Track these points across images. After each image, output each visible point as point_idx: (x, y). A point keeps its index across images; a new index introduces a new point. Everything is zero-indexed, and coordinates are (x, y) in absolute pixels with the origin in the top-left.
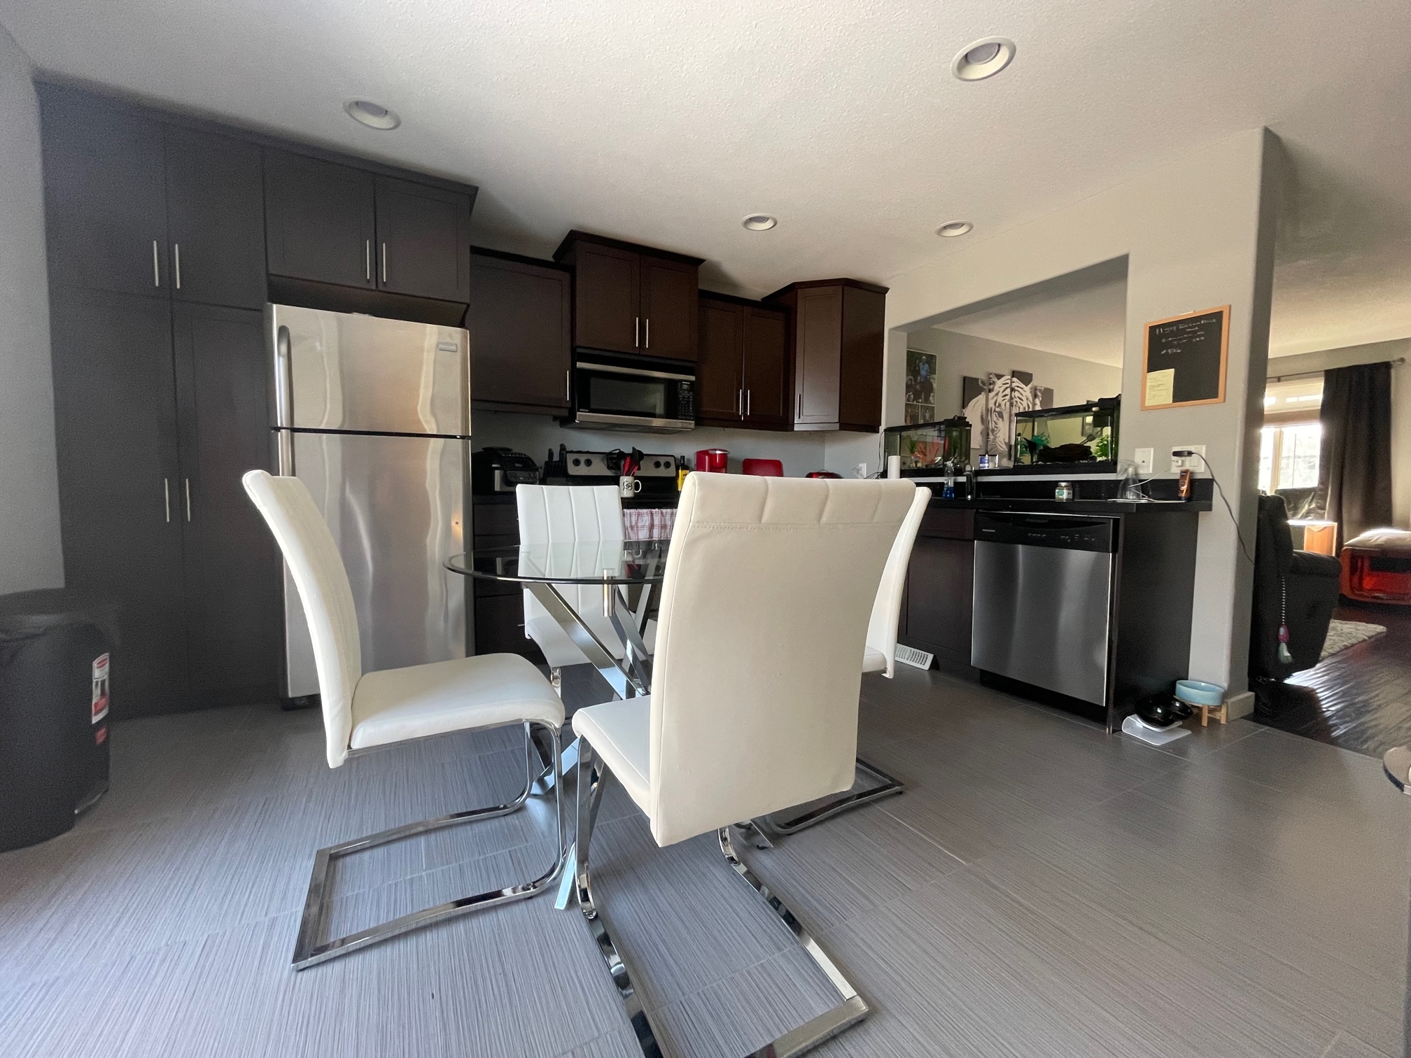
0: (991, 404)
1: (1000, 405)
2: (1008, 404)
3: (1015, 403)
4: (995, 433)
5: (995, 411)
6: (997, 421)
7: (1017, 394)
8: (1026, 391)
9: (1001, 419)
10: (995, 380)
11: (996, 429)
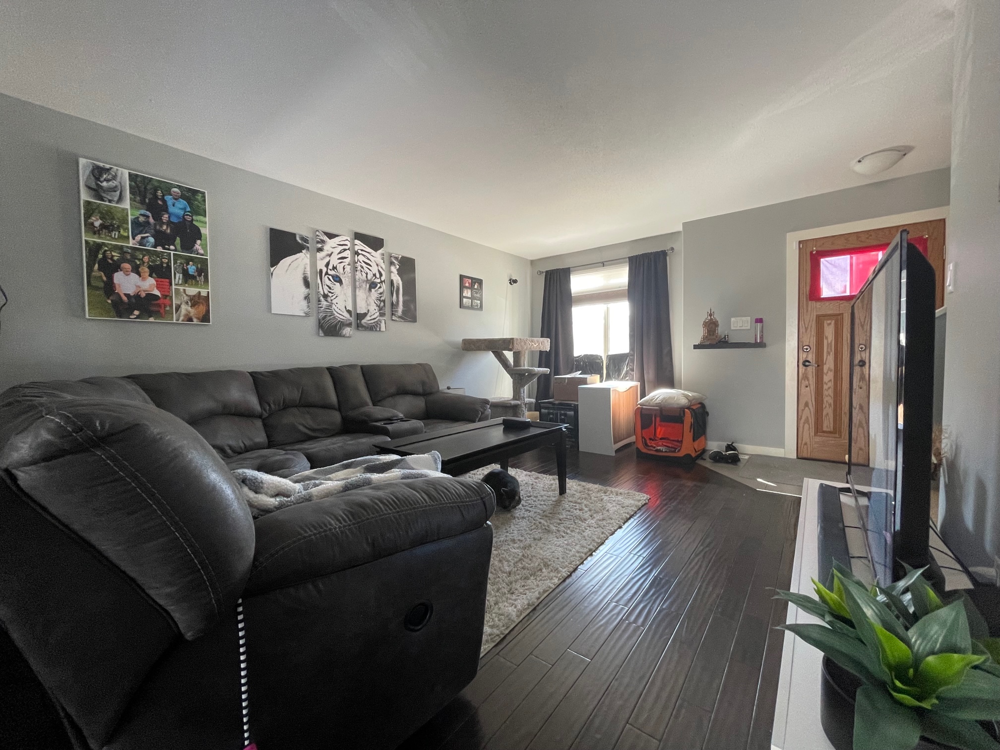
0: (321, 265)
1: (334, 268)
2: (348, 268)
3: (359, 268)
4: (329, 299)
5: (327, 273)
6: (331, 286)
7: (361, 258)
8: (376, 256)
9: (338, 284)
10: (325, 238)
11: (330, 295)
